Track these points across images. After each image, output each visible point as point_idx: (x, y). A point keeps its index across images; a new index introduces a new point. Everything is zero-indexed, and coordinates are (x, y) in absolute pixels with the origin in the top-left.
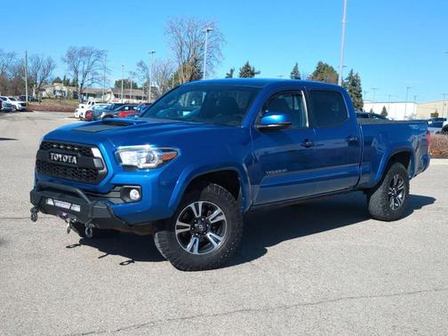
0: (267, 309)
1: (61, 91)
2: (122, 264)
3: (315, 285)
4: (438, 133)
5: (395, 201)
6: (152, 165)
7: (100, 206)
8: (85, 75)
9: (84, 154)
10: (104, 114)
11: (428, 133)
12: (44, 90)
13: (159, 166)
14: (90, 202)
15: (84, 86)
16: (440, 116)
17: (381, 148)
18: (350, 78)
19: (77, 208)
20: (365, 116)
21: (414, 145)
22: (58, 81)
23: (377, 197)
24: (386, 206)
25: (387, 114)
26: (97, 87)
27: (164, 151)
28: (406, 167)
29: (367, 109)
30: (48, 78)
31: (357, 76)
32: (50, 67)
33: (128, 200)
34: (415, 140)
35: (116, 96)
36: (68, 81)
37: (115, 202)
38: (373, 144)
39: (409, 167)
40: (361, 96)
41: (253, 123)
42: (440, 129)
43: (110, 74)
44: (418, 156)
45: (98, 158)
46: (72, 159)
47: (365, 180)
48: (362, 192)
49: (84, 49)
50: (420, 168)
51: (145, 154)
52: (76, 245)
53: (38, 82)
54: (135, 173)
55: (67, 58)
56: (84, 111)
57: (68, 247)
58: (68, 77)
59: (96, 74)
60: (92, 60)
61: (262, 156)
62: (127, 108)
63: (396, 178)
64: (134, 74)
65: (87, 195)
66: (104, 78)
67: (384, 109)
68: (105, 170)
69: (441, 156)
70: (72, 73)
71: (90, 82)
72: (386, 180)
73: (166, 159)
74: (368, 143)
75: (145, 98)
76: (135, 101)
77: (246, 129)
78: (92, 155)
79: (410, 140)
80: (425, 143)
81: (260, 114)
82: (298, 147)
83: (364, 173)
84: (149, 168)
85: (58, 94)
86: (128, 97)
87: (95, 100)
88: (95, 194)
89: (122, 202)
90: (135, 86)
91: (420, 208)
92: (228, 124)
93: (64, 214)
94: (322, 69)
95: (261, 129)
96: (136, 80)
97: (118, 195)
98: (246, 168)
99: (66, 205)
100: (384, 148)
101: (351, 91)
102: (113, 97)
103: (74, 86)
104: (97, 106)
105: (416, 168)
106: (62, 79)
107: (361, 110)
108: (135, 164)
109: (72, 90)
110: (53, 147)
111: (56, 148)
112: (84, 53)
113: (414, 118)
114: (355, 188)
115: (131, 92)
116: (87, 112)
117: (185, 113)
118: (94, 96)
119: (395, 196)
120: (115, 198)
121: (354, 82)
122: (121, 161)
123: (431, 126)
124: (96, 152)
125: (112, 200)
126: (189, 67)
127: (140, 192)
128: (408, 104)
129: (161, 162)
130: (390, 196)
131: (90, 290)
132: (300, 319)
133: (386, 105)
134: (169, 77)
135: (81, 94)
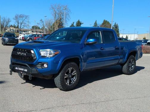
0: (90, 103)
1: (13, 30)
2: (41, 89)
3: (105, 95)
4: (145, 45)
5: (131, 68)
6: (51, 56)
7: (34, 69)
8: (21, 24)
9: (28, 52)
10: (28, 38)
11: (142, 45)
12: (7, 29)
13: (54, 56)
14: (30, 68)
15: (21, 28)
16: (146, 39)
17: (126, 50)
18: (115, 25)
19: (26, 70)
20: (120, 39)
21: (137, 49)
22: (11, 26)
23: (125, 67)
24: (128, 70)
25: (128, 38)
26: (25, 28)
27: (55, 51)
28: (135, 57)
29: (121, 36)
30: (8, 25)
31: (117, 25)
32: (9, 21)
33: (43, 68)
34: (138, 48)
35: (32, 32)
36: (15, 26)
37: (39, 68)
38: (124, 49)
39: (136, 57)
40: (119, 32)
41: (84, 42)
42: (146, 44)
43: (30, 24)
44: (139, 52)
45: (33, 54)
46: (24, 54)
47: (121, 61)
48: (120, 65)
49: (21, 15)
50: (139, 57)
51: (49, 52)
52: (25, 83)
53: (5, 26)
54: (46, 58)
55: (15, 18)
56: (21, 37)
57: (22, 83)
58: (15, 25)
59: (25, 24)
60: (24, 19)
61: (87, 53)
62: (37, 36)
63: (131, 60)
64: (39, 24)
65: (30, 66)
66: (28, 25)
67: (127, 36)
68: (36, 57)
69: (147, 53)
70: (17, 23)
71: (23, 27)
72: (128, 61)
73: (56, 54)
74: (122, 49)
75: (43, 32)
76: (39, 33)
77: (82, 44)
78: (31, 53)
79: (136, 47)
80: (141, 48)
81: (86, 39)
82: (99, 50)
83: (121, 58)
84: (50, 57)
85: (12, 31)
86: (37, 32)
87: (25, 33)
88: (32, 66)
89: (41, 68)
90: (39, 28)
91: (140, 70)
92: (76, 42)
93: (22, 72)
94: (105, 22)
95: (87, 44)
96: (39, 26)
97: (40, 66)
98: (82, 57)
99: (22, 69)
100: (127, 50)
101: (115, 30)
102: (31, 32)
103: (17, 28)
104: (26, 35)
105: (138, 57)
106: (13, 26)
107: (119, 37)
108: (46, 55)
109: (17, 29)
110: (17, 50)
111: (19, 50)
112: (21, 16)
113: (137, 40)
114: (118, 64)
115: (38, 30)
116: (23, 37)
117: (57, 38)
118: (25, 31)
119: (131, 66)
120: (39, 67)
121: (116, 27)
122: (41, 55)
123: (143, 42)
124: (32, 52)
125: (38, 67)
126: (58, 21)
127: (47, 65)
128: (135, 35)
129: (54, 55)
130: (129, 66)
131: (31, 97)
132: (100, 106)
133: (128, 35)
134: (51, 25)
135: (20, 31)
